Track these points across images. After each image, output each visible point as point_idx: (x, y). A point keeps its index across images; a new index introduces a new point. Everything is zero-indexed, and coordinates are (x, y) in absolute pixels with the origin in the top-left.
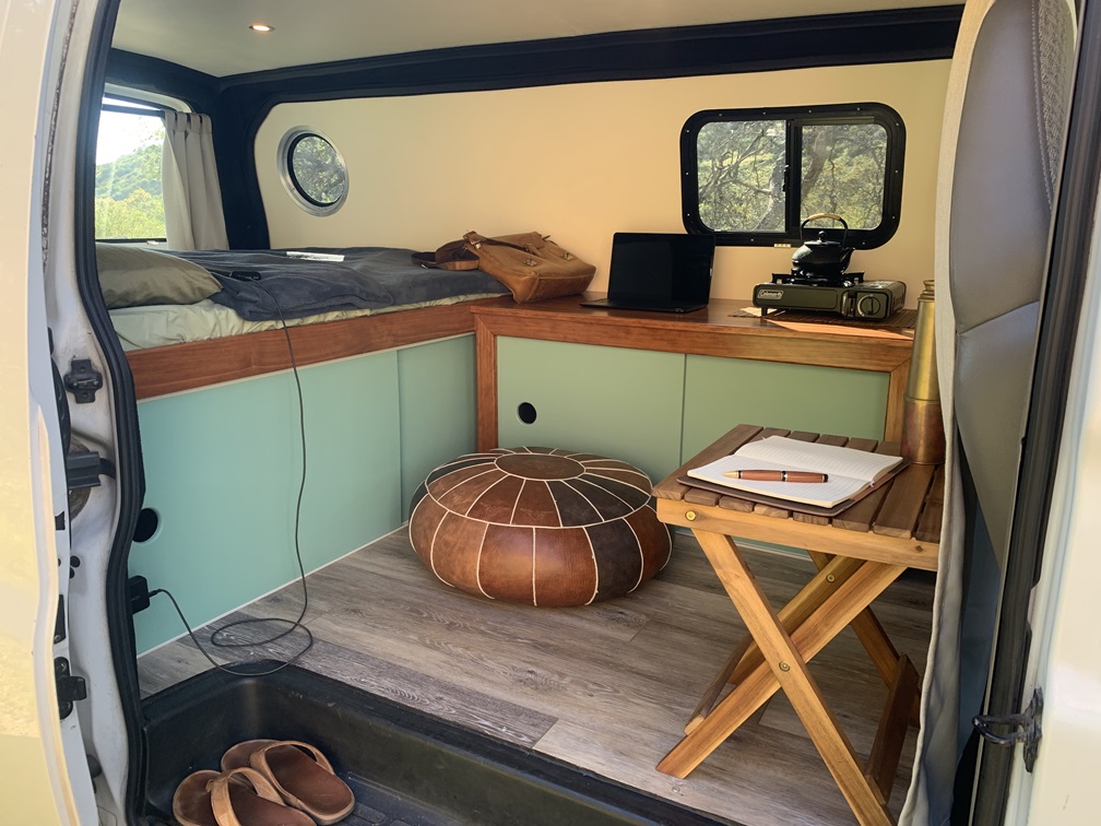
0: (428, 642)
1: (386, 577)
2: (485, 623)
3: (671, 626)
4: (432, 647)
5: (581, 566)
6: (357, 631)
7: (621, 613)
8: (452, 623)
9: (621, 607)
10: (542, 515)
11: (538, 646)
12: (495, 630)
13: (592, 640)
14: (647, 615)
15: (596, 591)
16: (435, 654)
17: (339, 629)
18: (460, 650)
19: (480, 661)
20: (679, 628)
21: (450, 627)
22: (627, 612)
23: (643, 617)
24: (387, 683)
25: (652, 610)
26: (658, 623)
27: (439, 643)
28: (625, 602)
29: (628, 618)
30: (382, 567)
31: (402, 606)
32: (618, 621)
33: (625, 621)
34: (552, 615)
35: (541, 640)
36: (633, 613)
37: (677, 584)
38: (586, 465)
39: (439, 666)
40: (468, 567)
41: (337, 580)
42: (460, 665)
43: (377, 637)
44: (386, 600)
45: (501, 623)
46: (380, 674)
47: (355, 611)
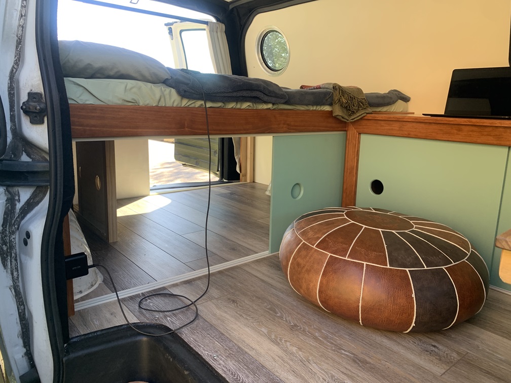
0: (273, 337)
1: (263, 281)
2: (320, 331)
3: (481, 369)
4: (275, 342)
5: (402, 301)
6: (228, 317)
7: (434, 346)
8: (295, 325)
9: (436, 341)
10: (373, 254)
11: (357, 361)
12: (326, 338)
13: (405, 366)
14: (458, 353)
15: (413, 324)
16: (275, 348)
17: (218, 312)
18: (294, 349)
19: (307, 363)
20: (488, 373)
21: (293, 328)
22: (440, 347)
23: (455, 355)
24: (232, 365)
25: (463, 349)
26: (468, 363)
27: (281, 340)
28: (439, 337)
29: (441, 353)
30: (263, 274)
31: (266, 304)
32: (431, 353)
33: (437, 354)
34: (374, 336)
35: (361, 356)
36: (445, 349)
37: (487, 330)
38: (416, 224)
39: (274, 359)
40: (312, 285)
41: (233, 278)
42: (291, 363)
43: (239, 324)
44: (257, 297)
45: (332, 333)
46: (229, 356)
47: (234, 301)
